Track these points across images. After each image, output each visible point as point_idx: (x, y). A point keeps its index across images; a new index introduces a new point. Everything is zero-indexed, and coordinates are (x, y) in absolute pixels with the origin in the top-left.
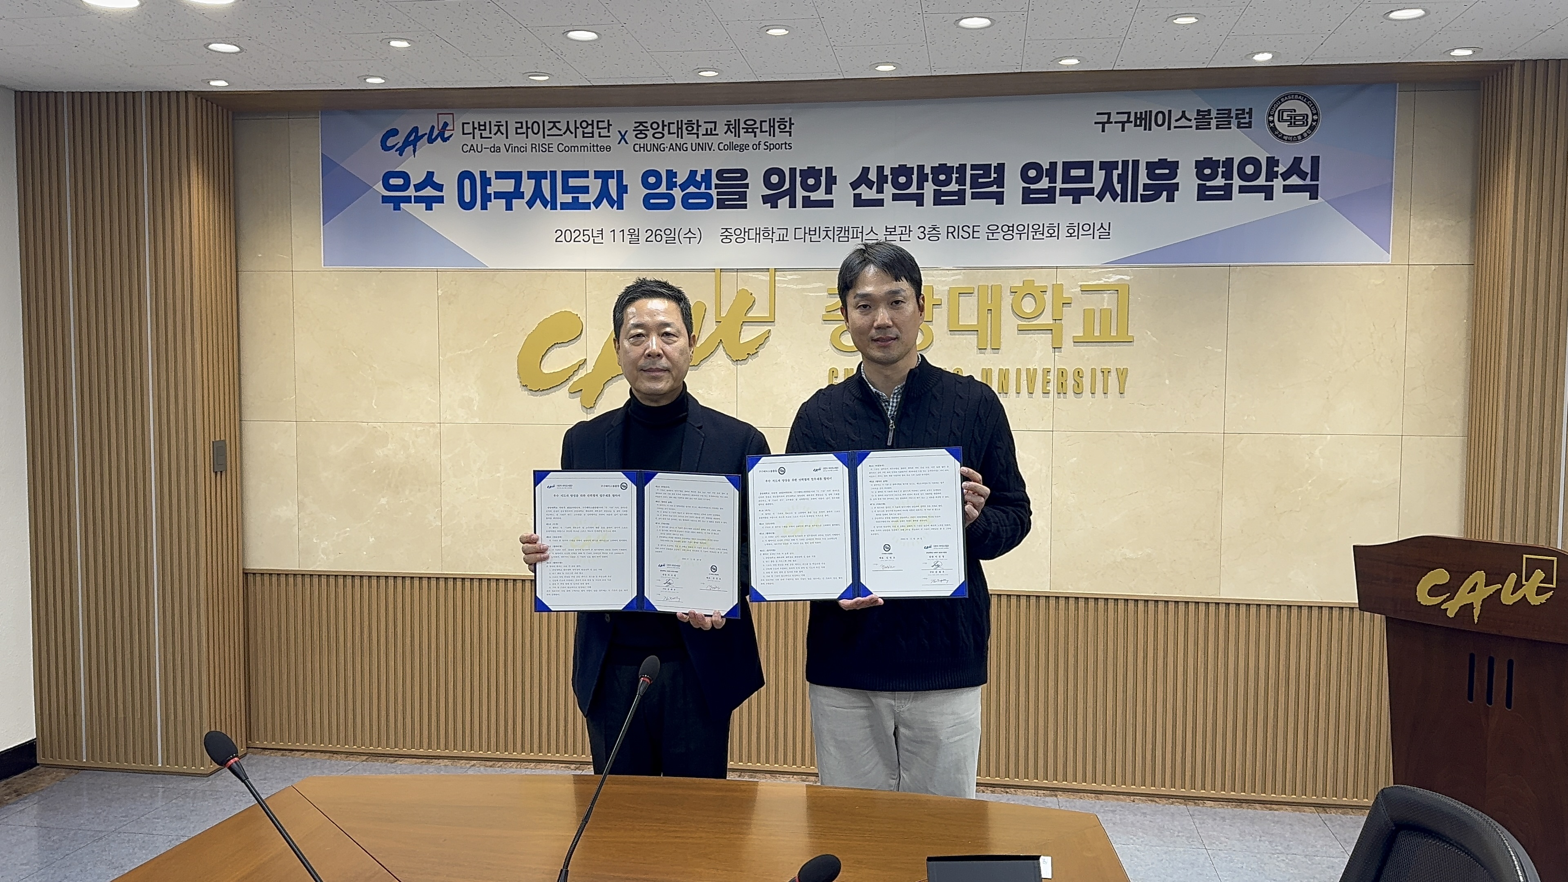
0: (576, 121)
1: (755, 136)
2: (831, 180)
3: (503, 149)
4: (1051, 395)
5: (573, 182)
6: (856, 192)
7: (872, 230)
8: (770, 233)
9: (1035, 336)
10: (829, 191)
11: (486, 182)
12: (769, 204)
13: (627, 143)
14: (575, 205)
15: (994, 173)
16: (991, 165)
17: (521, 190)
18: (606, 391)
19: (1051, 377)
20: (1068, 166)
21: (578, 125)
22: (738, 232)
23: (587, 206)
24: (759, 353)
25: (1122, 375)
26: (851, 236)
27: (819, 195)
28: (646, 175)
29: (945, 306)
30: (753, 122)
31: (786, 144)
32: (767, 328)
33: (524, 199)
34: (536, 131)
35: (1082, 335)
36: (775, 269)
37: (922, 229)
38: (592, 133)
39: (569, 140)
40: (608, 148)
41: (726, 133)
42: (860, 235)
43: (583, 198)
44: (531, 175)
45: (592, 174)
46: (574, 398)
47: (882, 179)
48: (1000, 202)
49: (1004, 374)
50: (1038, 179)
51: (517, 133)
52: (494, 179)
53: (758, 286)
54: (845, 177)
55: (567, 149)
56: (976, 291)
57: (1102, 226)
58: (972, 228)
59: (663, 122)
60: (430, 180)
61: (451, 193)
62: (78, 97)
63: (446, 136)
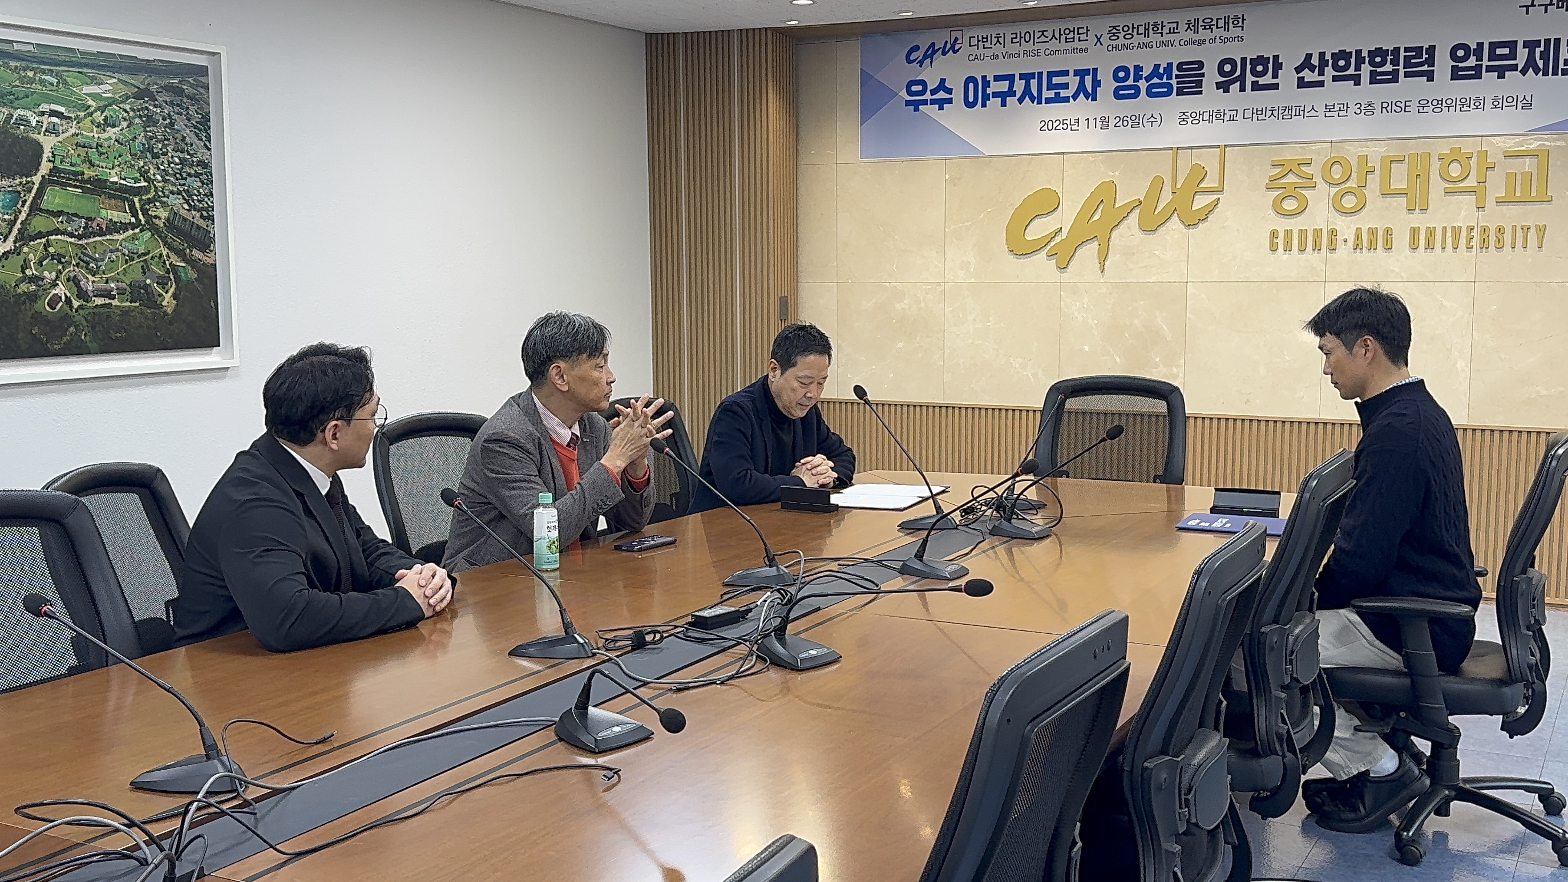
0: (1060, 29)
1: (1212, 32)
2: (1278, 66)
3: (1001, 56)
4: (1474, 249)
5: (1055, 80)
6: (1300, 75)
7: (1313, 108)
8: (1222, 114)
9: (1460, 197)
10: (1275, 76)
11: (986, 84)
12: (1222, 90)
13: (1101, 45)
14: (1058, 99)
15: (1426, 54)
16: (1422, 47)
17: (1014, 89)
19: (1474, 233)
20: (1494, 45)
21: (1062, 32)
22: (1194, 115)
23: (1066, 100)
24: (1209, 219)
25: (1542, 231)
26: (1294, 114)
27: (1267, 79)
28: (1117, 71)
29: (1377, 172)
30: (1210, 20)
31: (1238, 37)
33: (1015, 96)
34: (1027, 40)
35: (1503, 195)
36: (1225, 146)
37: (1359, 106)
38: (1074, 38)
39: (1054, 45)
40: (1086, 50)
41: (1186, 31)
42: (1302, 113)
43: (1063, 93)
44: (1022, 76)
45: (1071, 73)
46: (1050, 260)
47: (1323, 63)
48: (1431, 79)
49: (1431, 232)
50: (1465, 58)
51: (1012, 43)
52: (992, 83)
53: (1210, 161)
54: (1290, 63)
55: (1052, 53)
56: (1407, 158)
57: (1524, 98)
58: (1404, 103)
59: (1133, 25)
60: (942, 86)
61: (958, 95)
62: (689, 36)
63: (956, 48)
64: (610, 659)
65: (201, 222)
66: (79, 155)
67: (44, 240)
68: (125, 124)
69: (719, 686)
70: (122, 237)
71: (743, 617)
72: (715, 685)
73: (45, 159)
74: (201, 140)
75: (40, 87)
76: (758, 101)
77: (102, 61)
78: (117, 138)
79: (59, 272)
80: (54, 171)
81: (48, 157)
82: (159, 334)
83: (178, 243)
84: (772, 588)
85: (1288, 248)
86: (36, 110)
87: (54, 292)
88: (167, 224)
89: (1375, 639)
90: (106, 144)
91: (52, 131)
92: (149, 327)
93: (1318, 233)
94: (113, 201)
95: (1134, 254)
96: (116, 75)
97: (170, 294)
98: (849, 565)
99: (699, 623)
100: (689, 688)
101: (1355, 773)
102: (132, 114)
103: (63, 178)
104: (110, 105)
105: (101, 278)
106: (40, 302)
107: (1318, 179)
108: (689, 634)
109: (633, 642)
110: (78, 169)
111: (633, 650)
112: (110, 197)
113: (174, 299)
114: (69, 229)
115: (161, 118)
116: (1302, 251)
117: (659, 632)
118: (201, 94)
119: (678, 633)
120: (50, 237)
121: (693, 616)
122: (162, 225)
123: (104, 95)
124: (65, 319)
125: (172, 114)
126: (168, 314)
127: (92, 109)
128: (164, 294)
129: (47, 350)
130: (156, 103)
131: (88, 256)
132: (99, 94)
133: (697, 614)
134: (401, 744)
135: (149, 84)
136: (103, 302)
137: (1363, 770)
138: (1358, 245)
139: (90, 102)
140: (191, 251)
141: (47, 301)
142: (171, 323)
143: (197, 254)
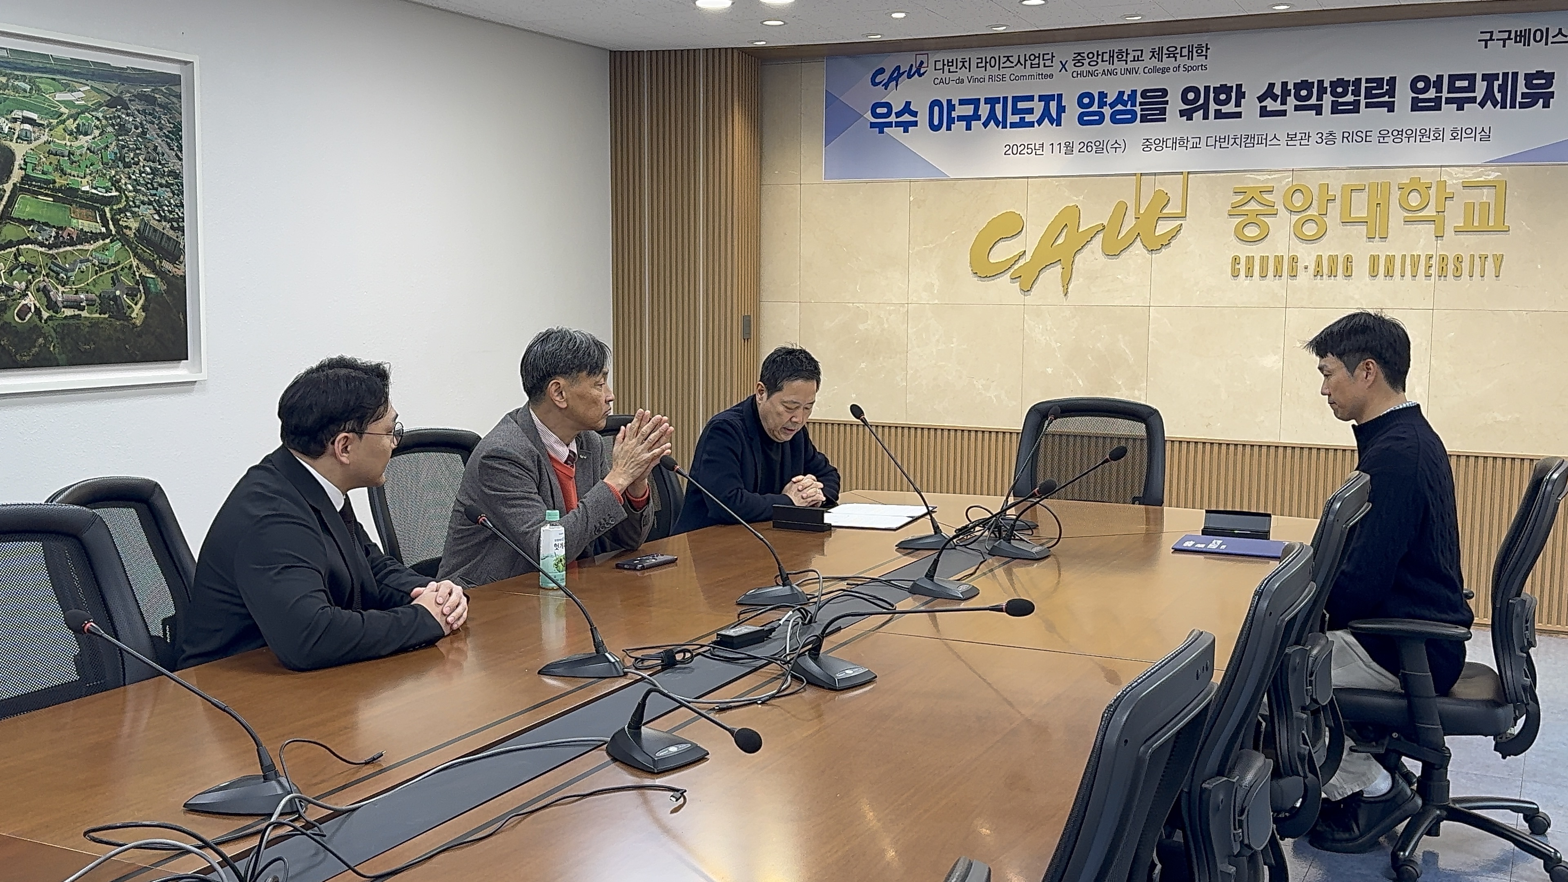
0: (1025, 55)
1: (1176, 60)
2: (1241, 95)
3: (966, 80)
4: (1432, 278)
5: (1021, 105)
6: (1263, 104)
7: (1275, 137)
8: (1186, 141)
9: (1420, 226)
10: (1238, 105)
11: (951, 107)
12: (1185, 118)
13: (1066, 71)
14: (1022, 124)
15: (1387, 85)
16: (1383, 78)
17: (979, 113)
18: (1041, 276)
19: (1433, 262)
20: (1453, 78)
21: (1027, 58)
22: (1158, 141)
23: (1031, 124)
24: (1171, 244)
25: (1499, 260)
26: (1256, 142)
27: (1230, 108)
28: (1082, 97)
29: (1338, 201)
30: (1174, 49)
31: (1202, 65)
32: (1179, 222)
33: (980, 120)
34: (993, 65)
35: (1462, 225)
36: (1189, 173)
37: (1320, 135)
38: (1039, 64)
39: (1019, 71)
40: (1051, 76)
41: (1150, 59)
42: (1264, 141)
43: (1028, 118)
44: (987, 101)
45: (1036, 98)
46: (1014, 283)
47: (1285, 92)
48: (1391, 110)
49: (1390, 259)
50: (1425, 90)
51: (977, 67)
52: (957, 105)
53: (1173, 187)
54: (1253, 91)
55: (1017, 78)
56: (1367, 187)
57: (1483, 130)
58: (1364, 133)
59: (1098, 52)
60: (907, 108)
61: (923, 118)
62: (654, 54)
63: (922, 72)
64: (643, 678)
65: (171, 233)
66: (51, 163)
67: (14, 249)
68: (97, 132)
69: (760, 706)
70: (91, 247)
71: (767, 637)
72: (756, 705)
73: (16, 167)
74: (173, 149)
75: (12, 93)
76: (723, 119)
77: (76, 68)
78: (89, 146)
79: (29, 283)
80: (26, 178)
81: (20, 165)
82: (127, 346)
83: (148, 254)
84: (793, 607)
85: (1249, 274)
86: (9, 117)
87: (23, 302)
88: (138, 235)
89: (1371, 660)
90: (78, 152)
91: (24, 138)
92: (118, 339)
93: (1279, 260)
94: (84, 211)
95: (1097, 278)
96: (88, 83)
97: (139, 306)
98: (858, 585)
99: (725, 642)
100: (731, 708)
101: (1349, 793)
102: (104, 122)
103: (35, 186)
104: (83, 113)
105: (71, 288)
106: (9, 313)
107: (1279, 206)
108: (717, 653)
109: (663, 661)
110: (49, 177)
111: (663, 670)
112: (82, 206)
113: (143, 311)
114: (40, 238)
115: (133, 127)
116: (1263, 276)
117: (689, 651)
118: (174, 103)
119: (704, 652)
120: (20, 246)
121: (718, 635)
122: (132, 236)
123: (77, 103)
124: (35, 330)
125: (144, 123)
126: (137, 327)
127: (65, 117)
128: (133, 306)
129: (15, 361)
130: (129, 111)
131: (57, 266)
132: (72, 101)
133: (723, 632)
134: (453, 764)
135: (122, 92)
136: (73, 314)
137: (1358, 790)
138: (1318, 271)
139: (63, 110)
140: (161, 262)
141: (16, 312)
142: (140, 336)
143: (167, 265)
